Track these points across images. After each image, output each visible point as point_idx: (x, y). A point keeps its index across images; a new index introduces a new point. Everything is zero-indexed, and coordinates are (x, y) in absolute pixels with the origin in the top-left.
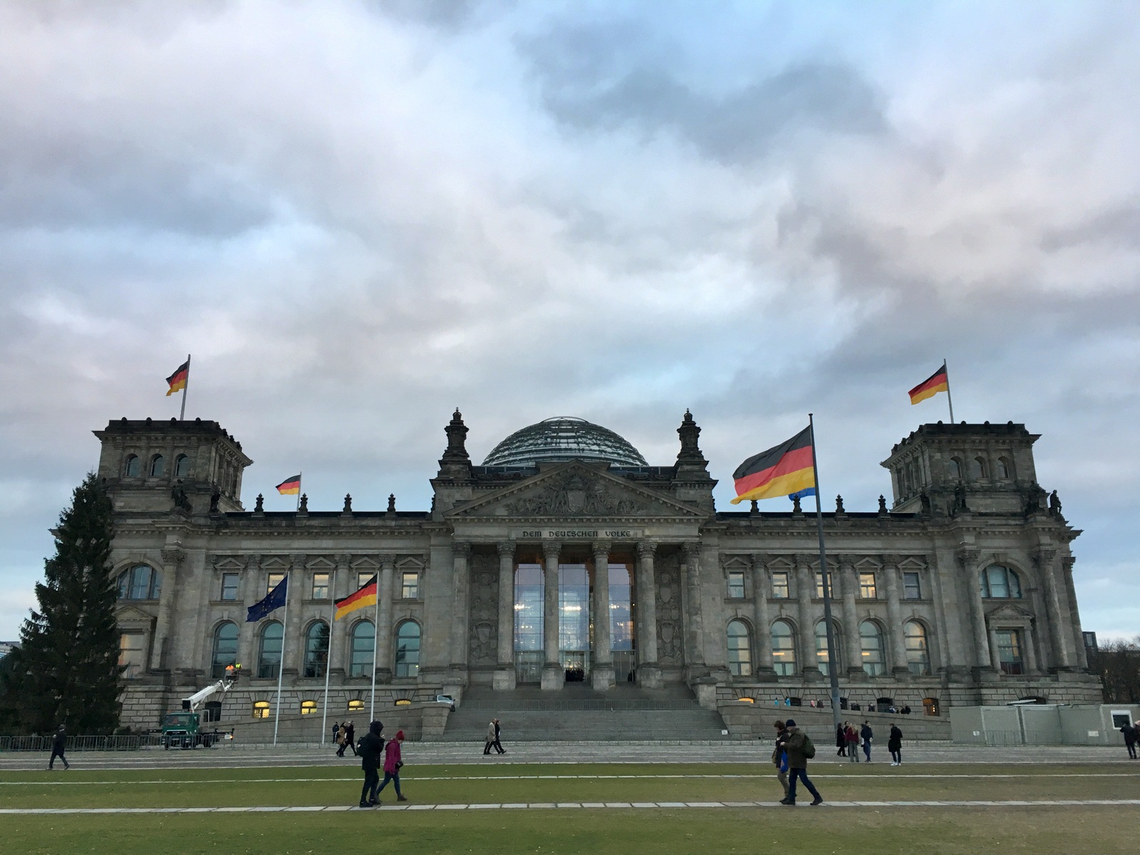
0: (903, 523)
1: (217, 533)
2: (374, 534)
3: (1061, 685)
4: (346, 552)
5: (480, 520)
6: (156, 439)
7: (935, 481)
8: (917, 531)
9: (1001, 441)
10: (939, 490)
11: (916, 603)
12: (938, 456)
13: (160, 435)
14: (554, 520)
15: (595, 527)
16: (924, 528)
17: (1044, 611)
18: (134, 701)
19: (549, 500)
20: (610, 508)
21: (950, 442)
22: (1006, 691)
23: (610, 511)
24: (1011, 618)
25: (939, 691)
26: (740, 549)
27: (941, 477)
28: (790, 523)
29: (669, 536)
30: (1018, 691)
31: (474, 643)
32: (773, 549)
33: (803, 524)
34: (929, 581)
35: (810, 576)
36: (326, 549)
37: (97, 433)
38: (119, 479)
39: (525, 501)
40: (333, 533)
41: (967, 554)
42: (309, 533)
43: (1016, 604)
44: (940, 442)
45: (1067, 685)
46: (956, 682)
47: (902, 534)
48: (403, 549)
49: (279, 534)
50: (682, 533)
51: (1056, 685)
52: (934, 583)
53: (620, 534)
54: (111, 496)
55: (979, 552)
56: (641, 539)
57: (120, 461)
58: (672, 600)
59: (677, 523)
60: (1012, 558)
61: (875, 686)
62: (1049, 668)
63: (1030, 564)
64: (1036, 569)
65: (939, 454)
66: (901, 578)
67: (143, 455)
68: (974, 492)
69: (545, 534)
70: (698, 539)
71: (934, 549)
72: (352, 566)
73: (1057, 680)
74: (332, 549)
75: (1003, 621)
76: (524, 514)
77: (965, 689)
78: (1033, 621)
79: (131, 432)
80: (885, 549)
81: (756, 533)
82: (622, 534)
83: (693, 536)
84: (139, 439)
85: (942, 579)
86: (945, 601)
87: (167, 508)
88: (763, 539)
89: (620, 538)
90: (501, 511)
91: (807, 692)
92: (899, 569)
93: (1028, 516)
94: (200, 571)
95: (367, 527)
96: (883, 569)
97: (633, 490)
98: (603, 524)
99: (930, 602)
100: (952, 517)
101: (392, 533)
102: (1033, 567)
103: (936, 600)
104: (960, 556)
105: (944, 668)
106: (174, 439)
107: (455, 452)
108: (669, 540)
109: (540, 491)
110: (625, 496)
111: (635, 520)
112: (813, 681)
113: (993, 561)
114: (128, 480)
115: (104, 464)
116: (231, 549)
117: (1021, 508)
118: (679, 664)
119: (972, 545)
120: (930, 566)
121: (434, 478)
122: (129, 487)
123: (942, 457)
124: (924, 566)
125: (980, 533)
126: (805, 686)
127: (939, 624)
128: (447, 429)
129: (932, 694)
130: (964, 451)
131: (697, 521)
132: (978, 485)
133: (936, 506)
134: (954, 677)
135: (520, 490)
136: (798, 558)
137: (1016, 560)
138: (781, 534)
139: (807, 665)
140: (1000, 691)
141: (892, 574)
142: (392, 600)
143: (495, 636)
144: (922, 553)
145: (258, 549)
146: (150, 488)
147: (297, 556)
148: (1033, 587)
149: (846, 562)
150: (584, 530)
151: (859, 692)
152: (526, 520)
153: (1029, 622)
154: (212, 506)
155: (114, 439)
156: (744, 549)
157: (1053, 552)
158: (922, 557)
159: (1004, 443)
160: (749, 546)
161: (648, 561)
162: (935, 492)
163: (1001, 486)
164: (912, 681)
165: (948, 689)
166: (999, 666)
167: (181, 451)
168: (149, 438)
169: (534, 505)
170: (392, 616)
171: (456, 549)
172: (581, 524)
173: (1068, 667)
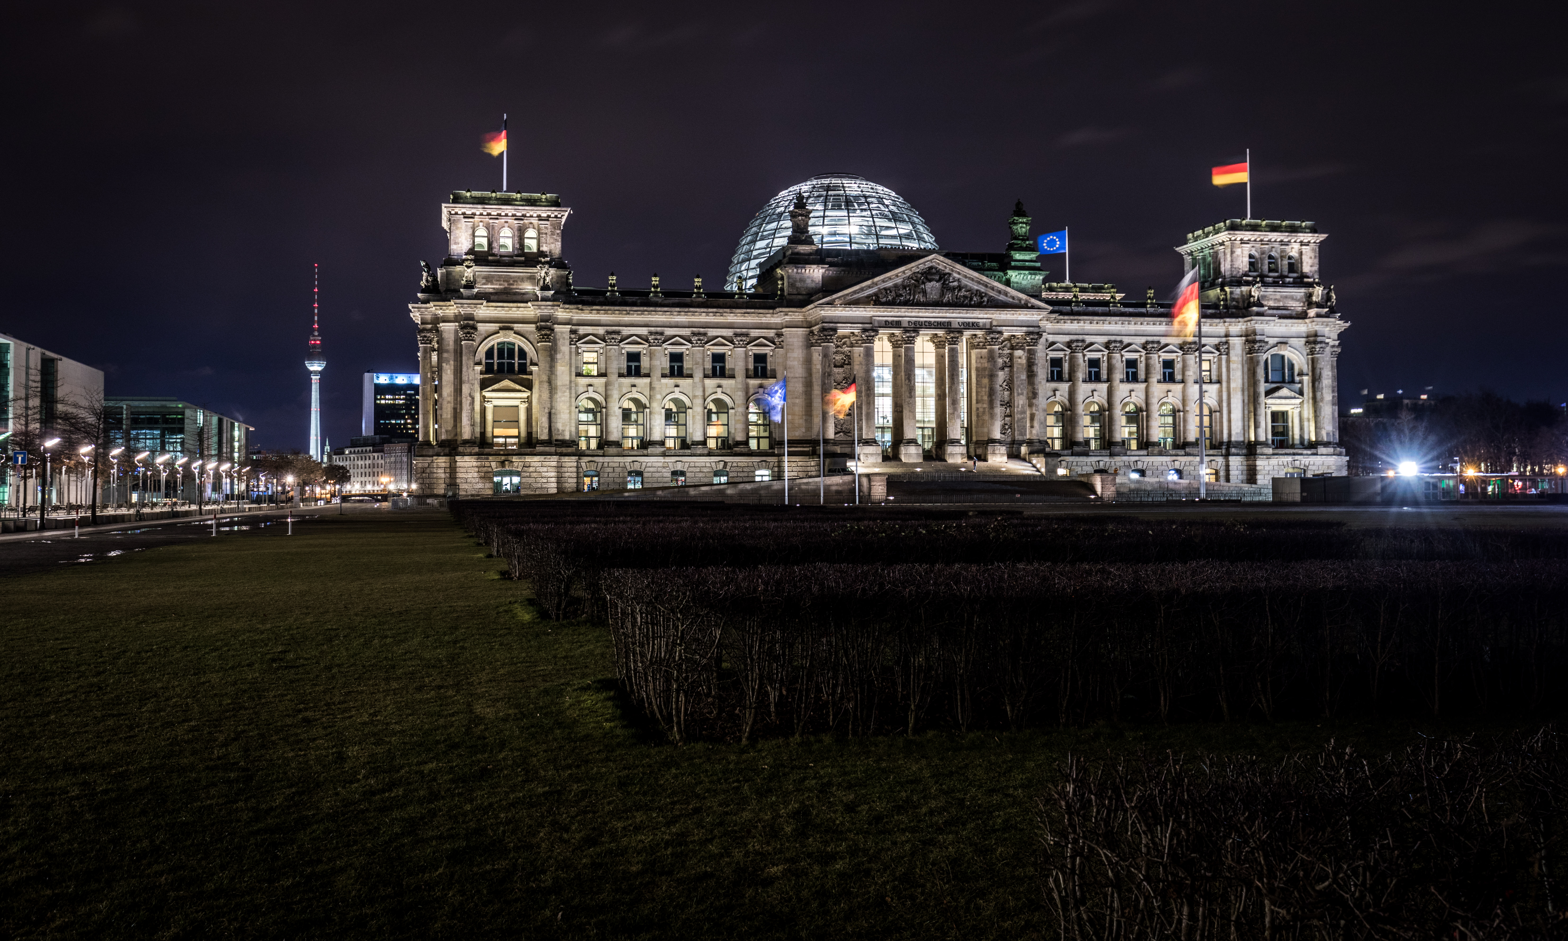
1: (578, 311)
2: (727, 315)
3: (1319, 457)
5: (845, 309)
15: (949, 317)
17: (1311, 394)
20: (963, 300)
21: (1250, 239)
22: (1276, 463)
23: (963, 303)
25: (1220, 463)
29: (1014, 327)
30: (1285, 463)
32: (1090, 335)
34: (1220, 367)
35: (1121, 361)
39: (886, 291)
40: (687, 313)
42: (665, 313)
44: (1242, 239)
48: (754, 330)
49: (637, 313)
52: (1224, 370)
53: (971, 324)
55: (1267, 342)
56: (989, 329)
63: (1306, 352)
65: (1240, 250)
66: (1197, 363)
69: (905, 323)
71: (1228, 337)
72: (707, 345)
76: (884, 304)
78: (1302, 404)
82: (973, 325)
83: (1034, 327)
86: (1233, 385)
89: (971, 328)
90: (864, 300)
92: (1196, 355)
94: (565, 348)
95: (720, 308)
96: (1182, 356)
97: (985, 284)
98: (957, 315)
99: (1219, 382)
101: (744, 315)
103: (1224, 384)
104: (1250, 346)
105: (1225, 443)
107: (799, 233)
108: (1014, 330)
111: (987, 312)
116: (591, 327)
118: (1009, 439)
119: (1262, 335)
120: (1223, 354)
123: (1243, 252)
124: (1218, 353)
127: (1225, 404)
129: (1214, 465)
130: (1261, 247)
131: (1038, 313)
132: (1270, 280)
133: (1233, 299)
134: (1233, 450)
135: (883, 281)
140: (1272, 463)
141: (1190, 359)
142: (746, 374)
144: (1217, 340)
147: (655, 335)
148: (1305, 372)
150: (939, 320)
151: (1155, 463)
152: (889, 310)
153: (1299, 404)
157: (1327, 344)
158: (1217, 345)
159: (1296, 241)
160: (1070, 333)
161: (995, 349)
163: (1289, 283)
165: (1228, 461)
166: (1270, 442)
169: (894, 295)
170: (747, 390)
172: (936, 315)
173: (1325, 443)
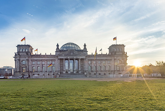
1: (32, 57)
5: (61, 56)
8: (110, 57)
11: (109, 64)
14: (69, 56)
25: (110, 73)
26: (90, 59)
29: (82, 58)
32: (94, 59)
33: (97, 56)
36: (44, 59)
37: (16, 46)
42: (42, 57)
48: (52, 59)
57: (19, 49)
58: (82, 64)
61: (104, 72)
65: (114, 48)
67: (22, 49)
68: (117, 52)
72: (47, 61)
73: (123, 72)
79: (20, 46)
80: (106, 59)
81: (92, 57)
83: (85, 58)
87: (26, 55)
89: (77, 58)
92: (108, 61)
94: (30, 61)
95: (48, 57)
98: (75, 56)
100: (114, 55)
104: (114, 59)
113: (118, 60)
117: (122, 54)
118: (83, 70)
125: (117, 57)
128: (57, 46)
130: (117, 48)
134: (112, 71)
143: (63, 68)
145: (36, 59)
147: (41, 60)
149: (102, 60)
152: (66, 56)
154: (30, 54)
159: (121, 47)
161: (80, 60)
162: (113, 52)
163: (120, 52)
166: (117, 70)
167: (26, 48)
171: (58, 59)
172: (72, 56)
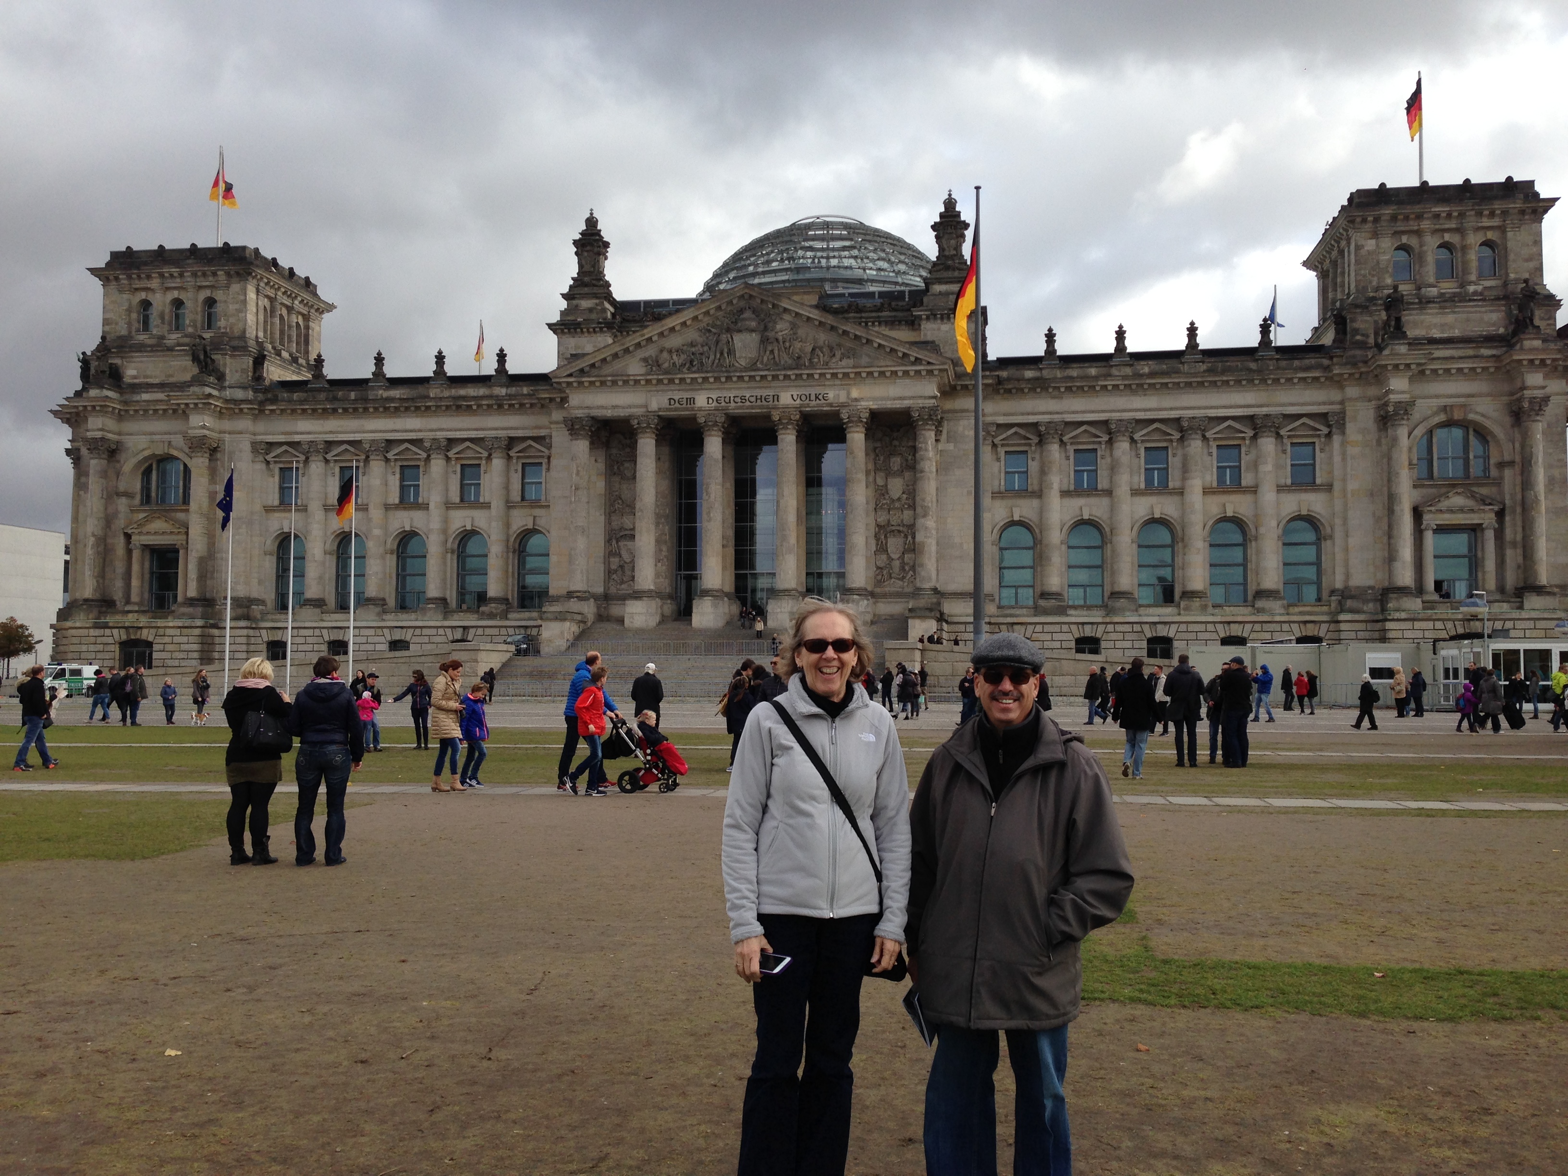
0: (1296, 363)
1: (262, 411)
2: (475, 407)
3: (1524, 615)
4: (440, 435)
5: (603, 383)
6: (172, 276)
7: (1361, 290)
8: (1317, 375)
9: (1486, 212)
10: (1365, 305)
11: (1306, 491)
12: (1370, 244)
13: (175, 270)
14: (711, 380)
15: (775, 387)
16: (1327, 369)
17: (1519, 497)
18: (167, 640)
19: (706, 348)
20: (799, 358)
21: (1394, 218)
22: (1430, 625)
23: (798, 362)
24: (1461, 510)
25: (1324, 627)
26: (1022, 414)
27: (1371, 282)
28: (1103, 371)
29: (888, 399)
30: (1449, 625)
31: (615, 562)
32: (1074, 412)
33: (1128, 371)
34: (1331, 457)
35: (1133, 453)
36: (411, 431)
37: (93, 271)
38: (129, 337)
39: (670, 352)
40: (418, 408)
41: (1391, 409)
42: (386, 409)
43: (1475, 489)
44: (1377, 220)
45: (1534, 615)
46: (1352, 611)
47: (1289, 380)
48: (517, 429)
49: (345, 410)
50: (908, 393)
51: (1516, 614)
53: (813, 397)
54: (117, 361)
55: (1412, 403)
56: (843, 405)
57: (129, 311)
58: (905, 496)
59: (900, 378)
60: (1477, 413)
61: (1218, 619)
62: (1516, 589)
63: (1508, 420)
64: (1516, 429)
65: (1373, 242)
66: (1284, 452)
67: (161, 301)
68: (1424, 303)
69: (701, 400)
70: (934, 401)
71: (1342, 403)
72: (451, 454)
73: (1521, 607)
74: (420, 431)
75: (1447, 516)
76: (666, 372)
77: (1366, 621)
78: (1500, 515)
79: (138, 269)
80: (1261, 406)
81: (1047, 389)
82: (817, 398)
83: (925, 398)
84: (149, 277)
85: (1352, 451)
86: (1352, 486)
87: (187, 376)
88: (1059, 397)
89: (813, 403)
90: (634, 367)
91: (1110, 628)
92: (1282, 437)
93: (1514, 340)
94: (248, 465)
95: (464, 398)
96: (1255, 437)
97: (833, 328)
98: (787, 383)
99: (1329, 487)
100: (1379, 348)
101: (500, 406)
102: (1513, 426)
103: (1337, 486)
104: (1382, 413)
105: (1338, 590)
106: (194, 275)
107: (586, 279)
108: (890, 405)
109: (691, 335)
110: (823, 337)
111: (834, 375)
112: (1122, 610)
113: (1442, 417)
114: (142, 337)
115: (108, 316)
116: (283, 433)
117: (1506, 328)
118: (910, 589)
119: (1403, 392)
120: (1334, 430)
121: (554, 321)
122: (141, 348)
123: (1377, 245)
124: (1325, 430)
125: (1422, 372)
126: (1108, 620)
128: (575, 243)
129: (1310, 631)
130: (1418, 233)
131: (930, 373)
132: (1434, 291)
133: (1356, 331)
134: (1349, 603)
135: (661, 334)
136: (1113, 426)
137: (1483, 415)
138: (1088, 388)
139: (1117, 589)
140: (1417, 625)
141: (1268, 444)
142: (507, 501)
144: (1323, 409)
145: (320, 433)
146: (170, 349)
147: (373, 441)
148: (1507, 458)
149: (1191, 428)
150: (759, 393)
151: (1191, 627)
152: (671, 381)
153: (1493, 515)
154: (255, 372)
155: (117, 279)
156: (1028, 414)
157: (1546, 399)
158: (1323, 417)
159: (1492, 214)
160: (1036, 410)
162: (1357, 306)
163: (1475, 293)
164: (1282, 611)
165: (1338, 622)
166: (1430, 585)
167: (207, 293)
168: (162, 275)
169: (683, 357)
170: (508, 525)
171: (573, 427)
172: (753, 384)
173: (1544, 587)
